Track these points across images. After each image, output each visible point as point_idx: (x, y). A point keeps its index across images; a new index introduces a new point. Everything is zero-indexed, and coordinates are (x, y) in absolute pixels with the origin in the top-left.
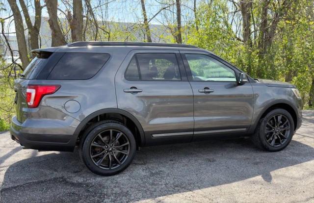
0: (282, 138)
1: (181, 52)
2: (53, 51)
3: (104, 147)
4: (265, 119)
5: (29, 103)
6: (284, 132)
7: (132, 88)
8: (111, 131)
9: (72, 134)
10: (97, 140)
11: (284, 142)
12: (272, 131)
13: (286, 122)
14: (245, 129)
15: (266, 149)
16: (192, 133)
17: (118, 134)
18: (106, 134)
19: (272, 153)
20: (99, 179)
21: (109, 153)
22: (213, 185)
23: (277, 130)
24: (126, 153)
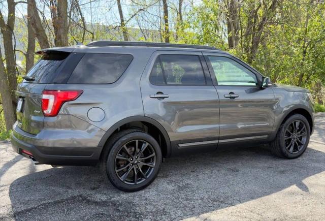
0: (300, 144)
1: (204, 54)
2: (71, 52)
3: (129, 160)
4: (285, 125)
5: (45, 112)
6: (301, 138)
7: (158, 93)
8: (137, 141)
9: (95, 144)
10: (123, 151)
11: (301, 149)
12: (290, 137)
13: (303, 128)
15: (285, 156)
16: (217, 141)
17: (144, 144)
19: (291, 160)
20: (124, 196)
21: (134, 166)
22: (252, 198)
23: (295, 136)
24: (151, 166)
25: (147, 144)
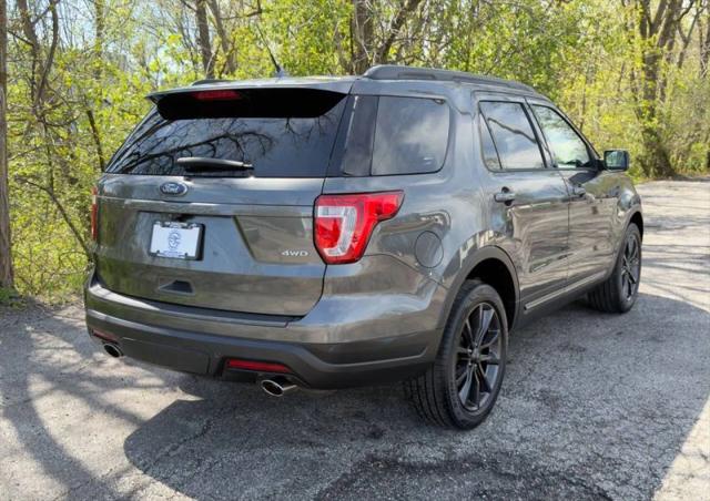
1: (528, 101)
7: (503, 190)
8: (481, 305)
14: (604, 273)
18: (474, 316)
19: (626, 315)
21: (473, 368)
23: (628, 266)
25: (493, 310)
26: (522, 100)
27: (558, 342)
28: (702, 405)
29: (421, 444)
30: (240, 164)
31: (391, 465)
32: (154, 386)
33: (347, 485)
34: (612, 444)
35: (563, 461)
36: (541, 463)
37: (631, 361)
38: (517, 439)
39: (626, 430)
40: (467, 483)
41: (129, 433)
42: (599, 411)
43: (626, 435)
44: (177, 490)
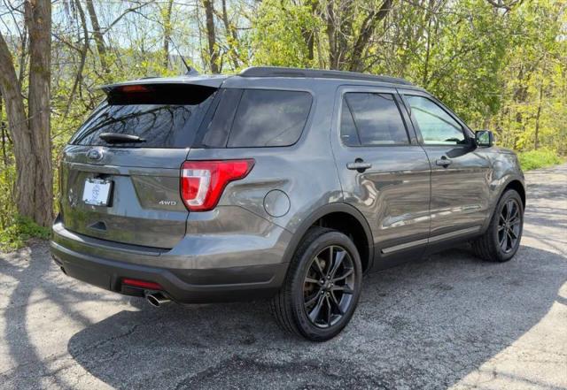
0: (514, 237)
1: (400, 92)
2: (216, 85)
3: (320, 283)
6: (512, 228)
7: (356, 161)
8: (332, 248)
9: (279, 261)
11: (514, 244)
12: (503, 227)
13: (517, 211)
14: (477, 228)
16: (426, 241)
17: (338, 253)
18: (324, 255)
19: (505, 264)
21: (325, 295)
23: (508, 224)
24: (348, 290)
25: (345, 252)
26: (394, 92)
27: (433, 282)
28: (520, 335)
29: (279, 350)
30: (137, 138)
31: (249, 364)
32: (112, 300)
33: (209, 375)
34: (427, 359)
35: (380, 369)
36: (362, 369)
37: (484, 298)
38: (355, 351)
39: (446, 350)
40: (299, 380)
41: (78, 330)
42: (432, 335)
43: (443, 353)
44: (89, 371)
